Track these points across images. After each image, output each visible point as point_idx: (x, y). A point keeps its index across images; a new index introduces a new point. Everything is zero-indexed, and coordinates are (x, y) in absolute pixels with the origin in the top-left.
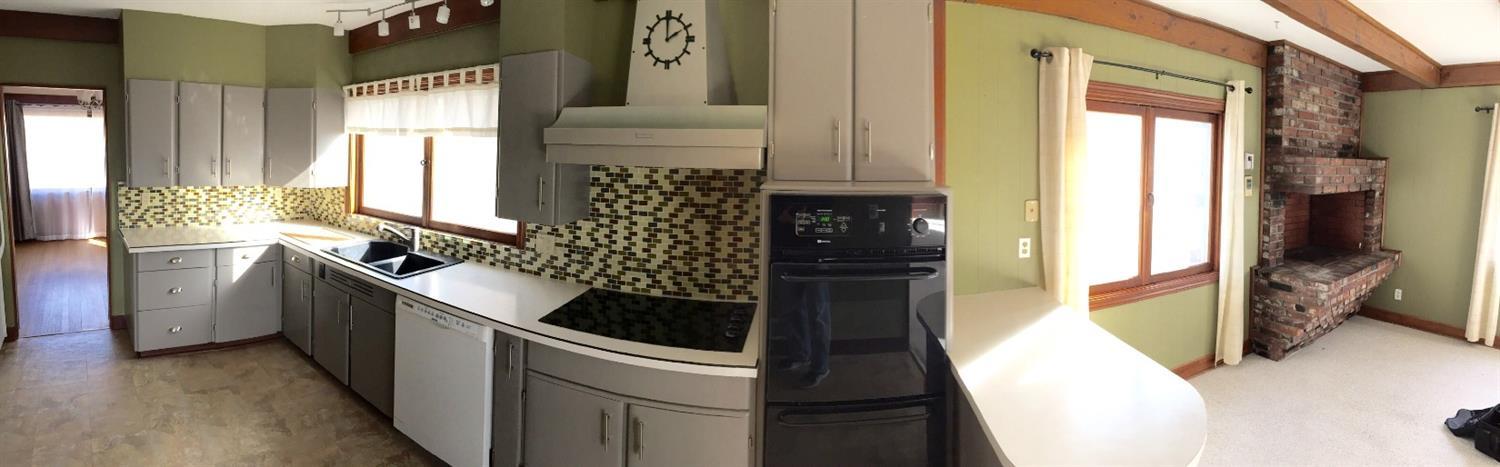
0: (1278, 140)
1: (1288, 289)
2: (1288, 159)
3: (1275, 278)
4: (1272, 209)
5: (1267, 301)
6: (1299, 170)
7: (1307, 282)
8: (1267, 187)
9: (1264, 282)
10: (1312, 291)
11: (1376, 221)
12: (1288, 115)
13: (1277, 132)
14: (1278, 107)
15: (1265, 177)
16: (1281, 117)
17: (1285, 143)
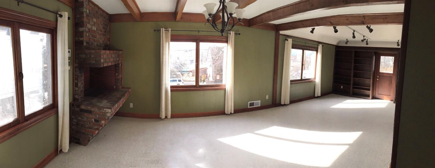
0: (82, 42)
1: (90, 112)
2: (87, 51)
3: (83, 107)
4: (79, 75)
5: (79, 118)
6: (92, 56)
7: (100, 108)
8: (77, 65)
9: (77, 109)
10: (103, 112)
11: (120, 76)
12: (86, 31)
13: (81, 39)
14: (81, 27)
15: (75, 61)
16: (83, 32)
17: (85, 44)
